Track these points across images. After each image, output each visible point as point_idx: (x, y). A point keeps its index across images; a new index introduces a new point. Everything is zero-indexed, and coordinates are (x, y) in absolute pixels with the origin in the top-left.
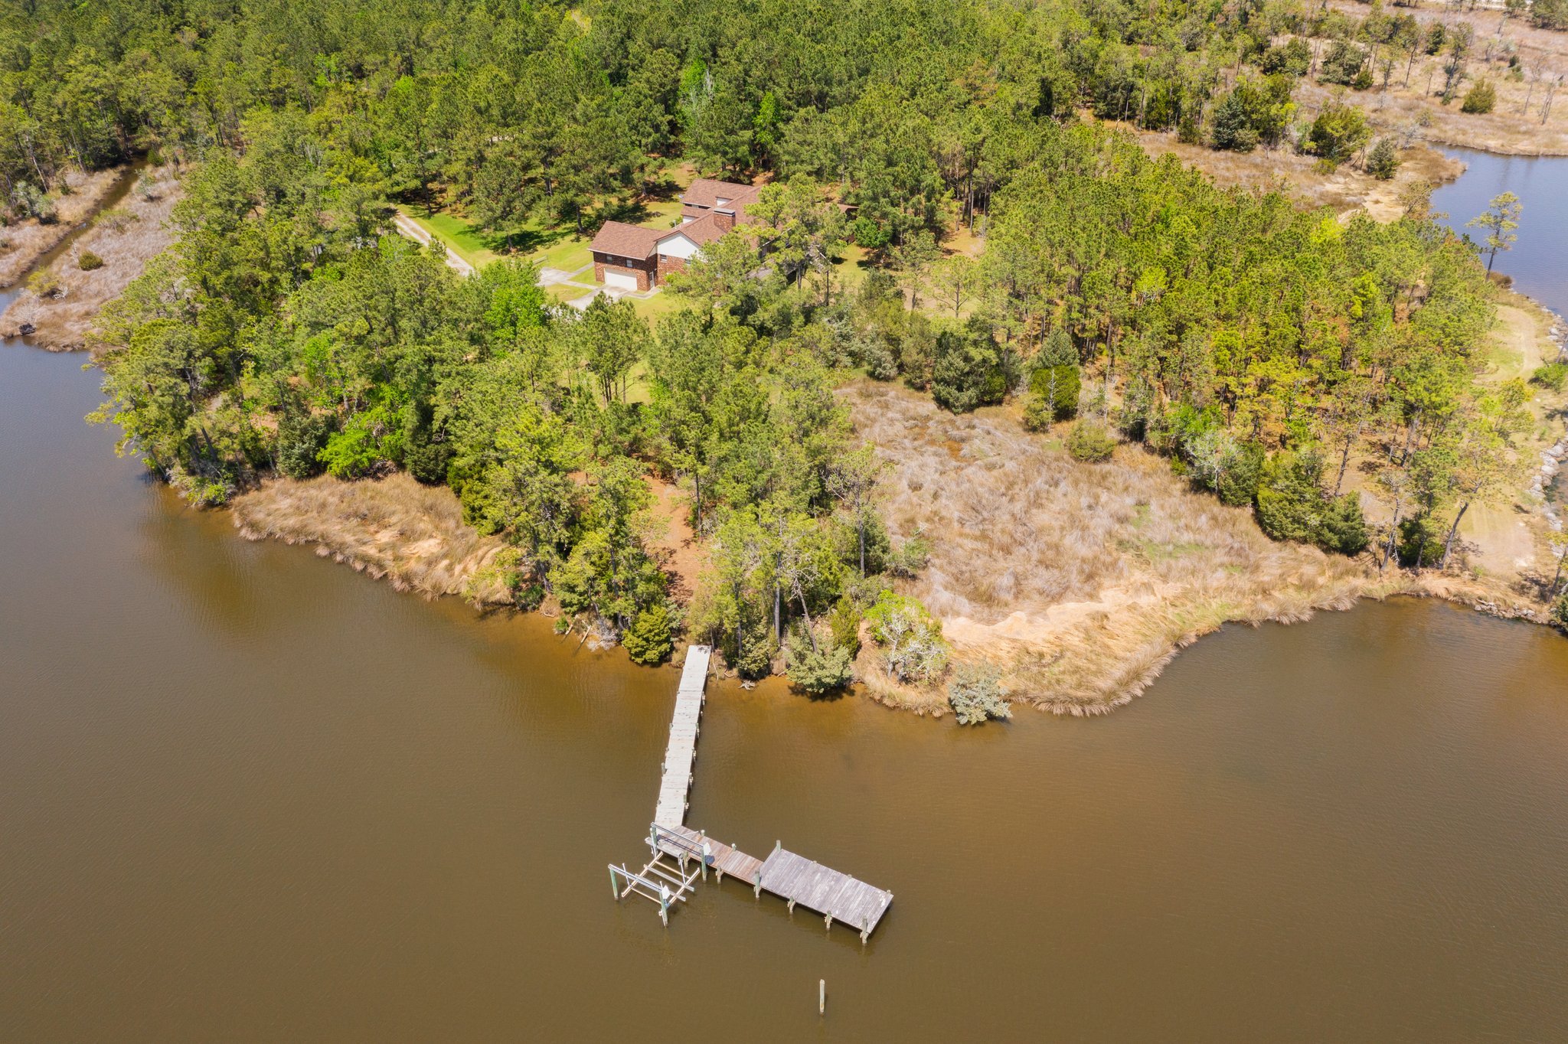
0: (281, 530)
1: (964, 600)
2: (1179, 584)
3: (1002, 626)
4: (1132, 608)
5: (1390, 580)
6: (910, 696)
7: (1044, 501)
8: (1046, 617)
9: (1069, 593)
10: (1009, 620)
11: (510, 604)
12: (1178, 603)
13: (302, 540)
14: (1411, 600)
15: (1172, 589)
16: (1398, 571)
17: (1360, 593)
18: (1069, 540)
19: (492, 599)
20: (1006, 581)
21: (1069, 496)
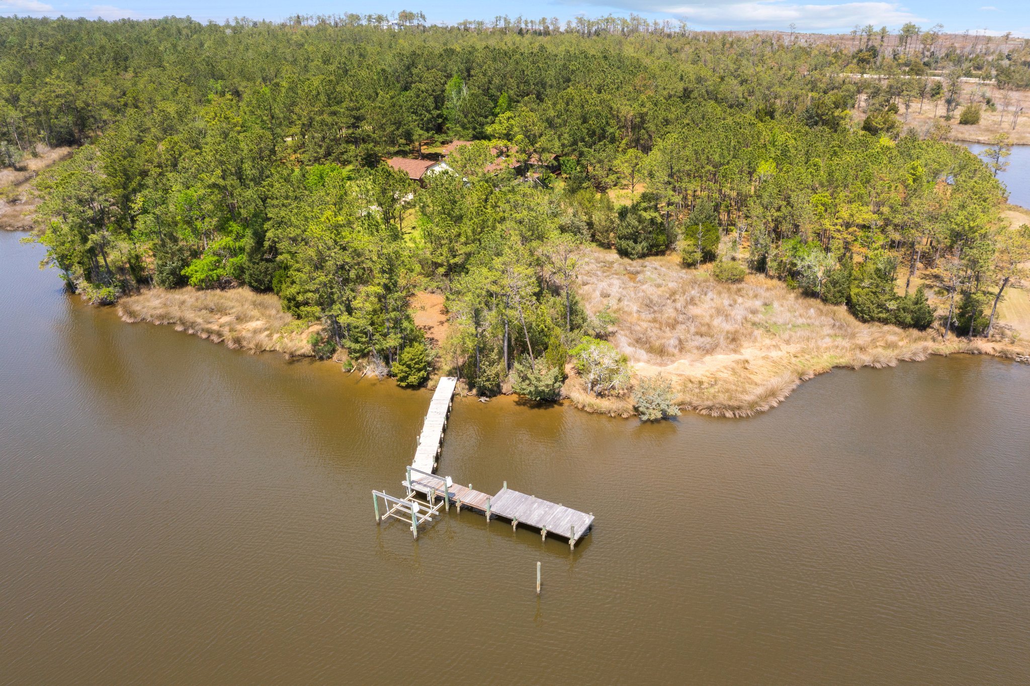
0: (151, 316)
1: (643, 352)
2: (798, 345)
3: (671, 368)
4: (765, 358)
5: (951, 344)
6: (605, 404)
7: (697, 302)
8: (703, 363)
9: (718, 349)
10: (676, 364)
11: (311, 356)
12: (799, 355)
13: (165, 322)
14: (968, 356)
15: (793, 348)
16: (956, 339)
17: (930, 351)
18: (717, 322)
19: (298, 353)
20: (673, 342)
21: (715, 300)
